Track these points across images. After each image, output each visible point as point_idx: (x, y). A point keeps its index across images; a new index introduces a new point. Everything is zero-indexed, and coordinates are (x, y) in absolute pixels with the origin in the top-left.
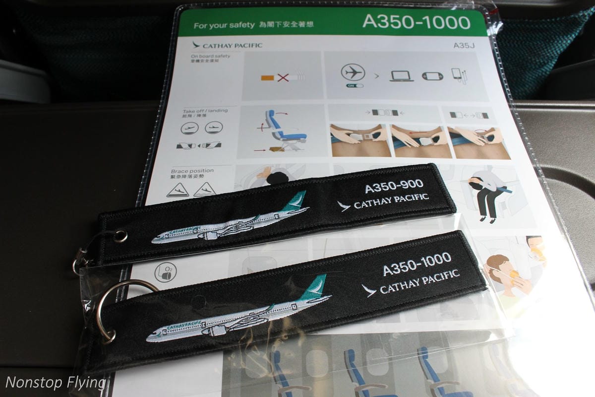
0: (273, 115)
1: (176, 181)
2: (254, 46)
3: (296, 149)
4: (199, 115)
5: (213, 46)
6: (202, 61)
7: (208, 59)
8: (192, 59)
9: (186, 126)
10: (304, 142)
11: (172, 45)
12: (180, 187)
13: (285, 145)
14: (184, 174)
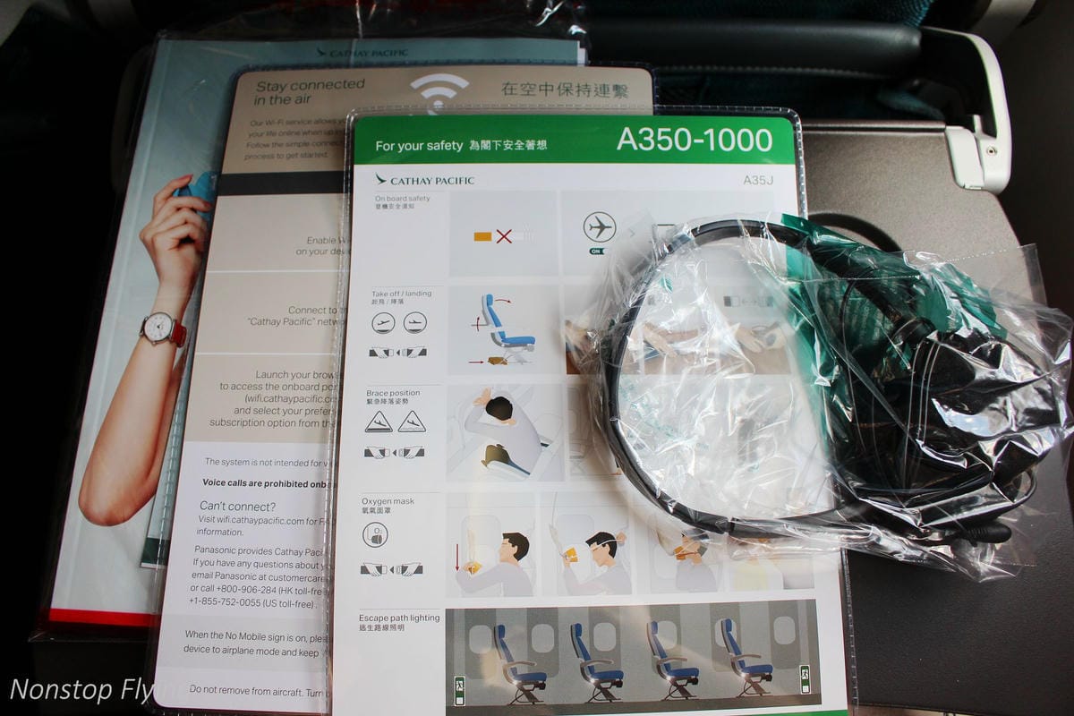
0: (492, 304)
1: (374, 408)
2: (463, 182)
3: (522, 361)
4: (395, 301)
5: (405, 181)
6: (391, 206)
7: (399, 202)
8: (377, 203)
9: (378, 320)
10: (532, 350)
11: (347, 179)
12: (379, 418)
13: (508, 354)
14: (384, 397)
